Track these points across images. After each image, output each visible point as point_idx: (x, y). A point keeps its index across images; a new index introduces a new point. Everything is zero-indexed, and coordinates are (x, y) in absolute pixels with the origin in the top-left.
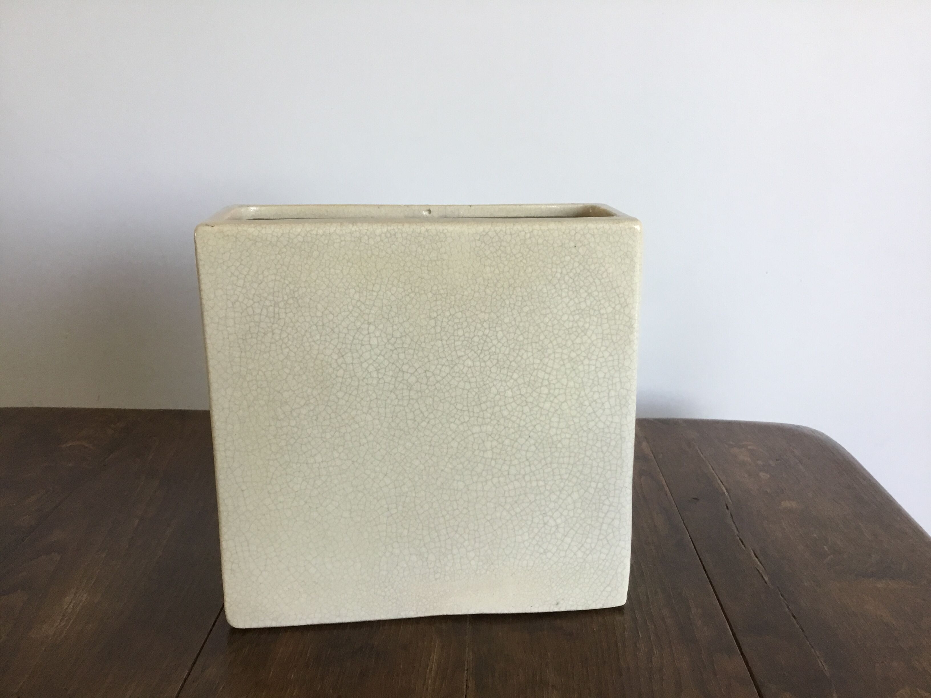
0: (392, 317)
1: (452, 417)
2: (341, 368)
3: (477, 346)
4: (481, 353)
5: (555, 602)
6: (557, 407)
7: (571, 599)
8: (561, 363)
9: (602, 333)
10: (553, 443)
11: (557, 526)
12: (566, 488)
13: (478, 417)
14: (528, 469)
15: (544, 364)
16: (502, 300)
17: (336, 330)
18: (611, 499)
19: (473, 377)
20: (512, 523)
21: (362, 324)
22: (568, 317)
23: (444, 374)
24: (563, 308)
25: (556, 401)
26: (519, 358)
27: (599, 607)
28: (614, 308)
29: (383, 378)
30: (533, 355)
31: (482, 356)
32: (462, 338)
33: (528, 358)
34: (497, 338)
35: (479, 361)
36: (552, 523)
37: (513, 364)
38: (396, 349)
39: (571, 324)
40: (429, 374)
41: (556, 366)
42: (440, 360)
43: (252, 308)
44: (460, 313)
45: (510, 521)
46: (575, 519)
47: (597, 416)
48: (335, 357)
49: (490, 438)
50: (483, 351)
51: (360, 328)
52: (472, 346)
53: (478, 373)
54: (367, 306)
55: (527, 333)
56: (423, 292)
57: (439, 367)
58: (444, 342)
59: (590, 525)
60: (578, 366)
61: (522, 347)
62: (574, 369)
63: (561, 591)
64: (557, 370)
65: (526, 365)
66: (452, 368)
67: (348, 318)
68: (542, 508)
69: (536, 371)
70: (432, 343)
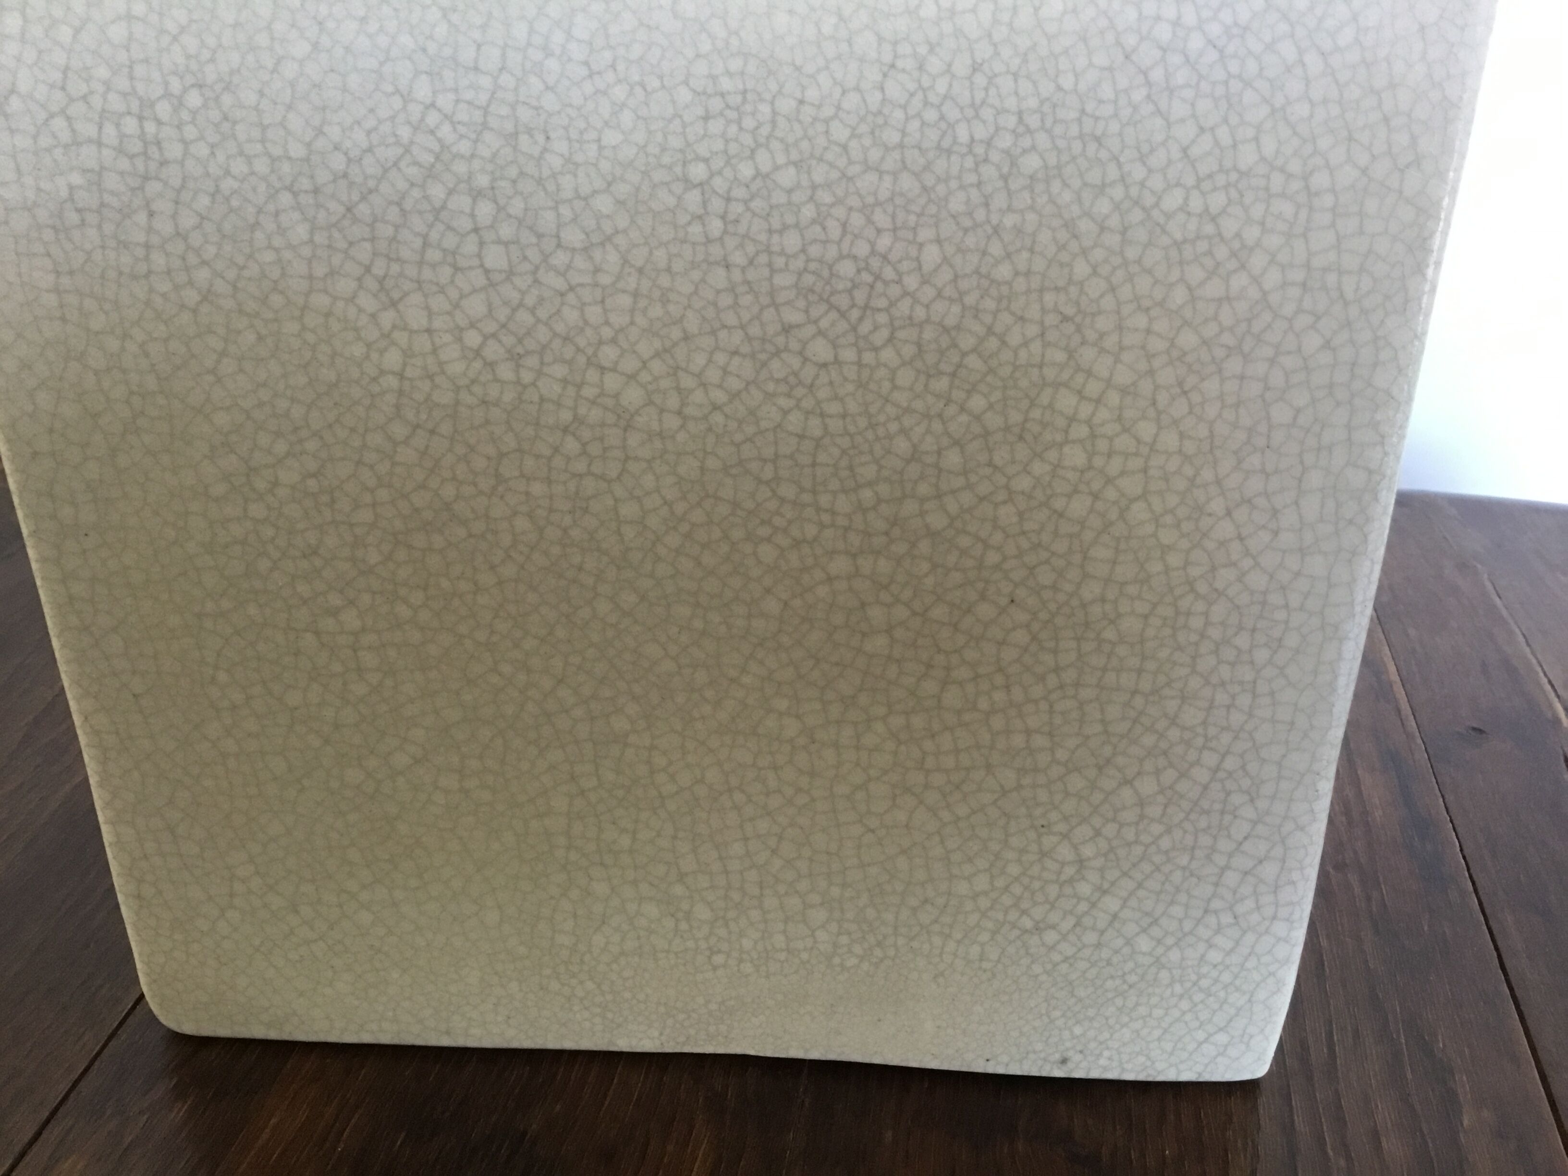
0: (554, 176)
1: (763, 522)
2: (394, 343)
3: (850, 292)
4: (861, 319)
5: (1057, 1056)
6: (1113, 515)
7: (1106, 1053)
8: (1143, 366)
9: (1308, 266)
10: (1087, 625)
11: (1081, 862)
12: (1120, 760)
13: (846, 529)
14: (999, 696)
15: (1078, 369)
16: (943, 125)
17: (363, 210)
18: (1262, 804)
19: (836, 398)
20: (942, 842)
21: (450, 192)
22: (1186, 199)
23: (734, 384)
24: (1170, 162)
25: (1111, 494)
26: (993, 343)
27: (1186, 1076)
28: (1364, 171)
29: (534, 384)
30: (1042, 335)
31: (865, 328)
32: (799, 263)
33: (1026, 344)
34: (920, 268)
35: (855, 345)
36: (1065, 852)
37: (973, 361)
38: (571, 289)
39: (1192, 226)
40: (687, 382)
41: (1123, 377)
42: (723, 334)
43: (68, 119)
44: (792, 170)
45: (937, 839)
46: (1138, 850)
47: (1247, 553)
48: (368, 302)
49: (885, 597)
50: (869, 312)
51: (444, 207)
52: (832, 294)
53: (850, 388)
54: (462, 129)
55: (1025, 255)
56: (656, 83)
57: (721, 358)
58: (737, 275)
59: (1184, 868)
60: (1203, 380)
61: (1004, 303)
62: (1186, 389)
63: (1078, 1030)
64: (1124, 391)
65: (1016, 368)
66: (764, 364)
67: (399, 169)
68: (1038, 812)
69: (1049, 391)
70: (696, 275)
